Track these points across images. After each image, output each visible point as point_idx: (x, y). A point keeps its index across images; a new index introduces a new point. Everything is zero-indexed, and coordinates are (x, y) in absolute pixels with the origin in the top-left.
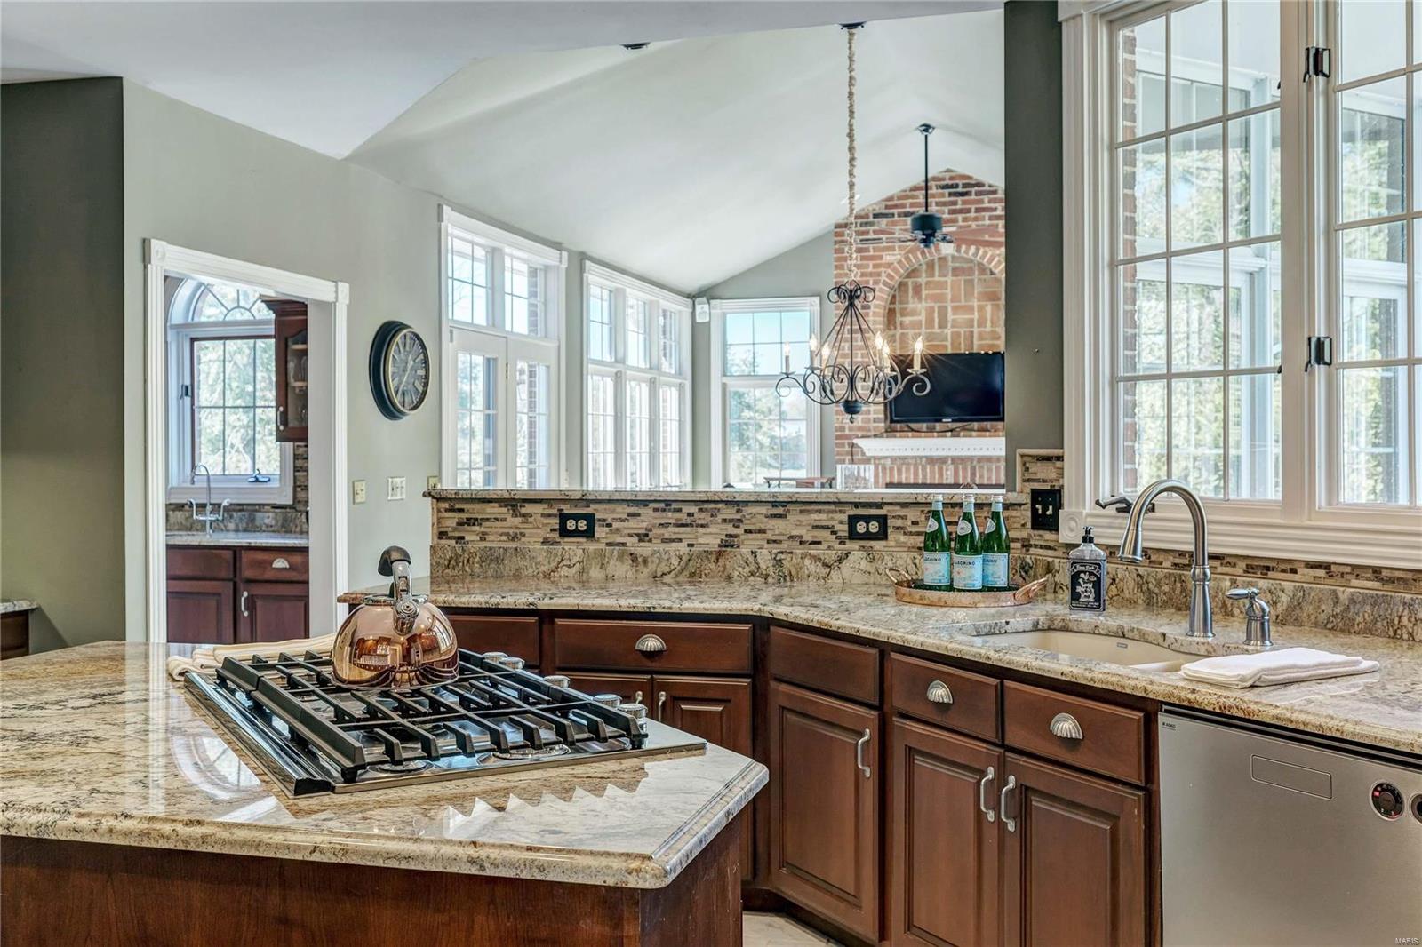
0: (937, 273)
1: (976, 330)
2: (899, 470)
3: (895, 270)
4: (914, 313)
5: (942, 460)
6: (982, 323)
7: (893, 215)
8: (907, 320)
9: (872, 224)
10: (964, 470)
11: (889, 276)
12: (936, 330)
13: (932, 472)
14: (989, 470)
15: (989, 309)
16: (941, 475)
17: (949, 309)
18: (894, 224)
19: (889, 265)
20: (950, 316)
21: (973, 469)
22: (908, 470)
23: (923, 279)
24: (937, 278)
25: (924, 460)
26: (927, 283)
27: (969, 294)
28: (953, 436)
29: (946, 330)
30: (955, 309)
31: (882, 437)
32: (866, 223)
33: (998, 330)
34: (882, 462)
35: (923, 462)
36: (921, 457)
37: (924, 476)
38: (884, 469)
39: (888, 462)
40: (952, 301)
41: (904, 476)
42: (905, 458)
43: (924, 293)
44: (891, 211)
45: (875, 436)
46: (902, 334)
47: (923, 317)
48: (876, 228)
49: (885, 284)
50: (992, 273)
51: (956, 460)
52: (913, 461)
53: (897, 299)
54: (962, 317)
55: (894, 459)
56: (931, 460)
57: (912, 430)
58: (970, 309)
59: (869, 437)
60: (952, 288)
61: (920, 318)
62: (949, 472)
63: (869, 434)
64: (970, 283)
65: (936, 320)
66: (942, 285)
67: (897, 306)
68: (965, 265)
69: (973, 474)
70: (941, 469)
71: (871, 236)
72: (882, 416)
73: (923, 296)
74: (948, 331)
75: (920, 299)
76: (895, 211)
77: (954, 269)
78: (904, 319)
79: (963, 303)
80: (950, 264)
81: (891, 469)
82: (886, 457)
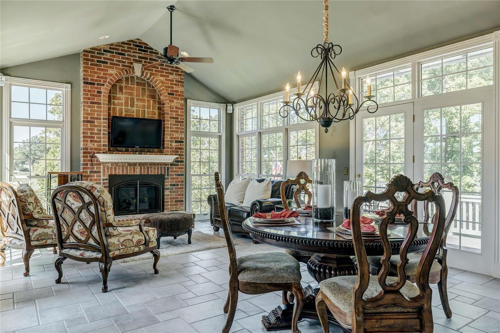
0: (130, 83)
1: (146, 110)
2: (115, 169)
3: (114, 77)
4: (119, 99)
5: (135, 164)
6: (149, 107)
7: (113, 52)
8: (116, 101)
9: (103, 54)
10: (144, 168)
11: (111, 79)
12: (129, 108)
13: (130, 169)
14: (155, 169)
15: (151, 102)
16: (134, 171)
17: (135, 99)
18: (114, 56)
19: (111, 75)
20: (136, 103)
21: (148, 168)
22: (119, 169)
23: (124, 84)
24: (130, 85)
25: (127, 164)
26: (125, 86)
27: (143, 95)
28: (139, 154)
29: (133, 108)
30: (137, 99)
31: (107, 153)
32: (100, 53)
33: (155, 111)
34: (107, 165)
35: (126, 165)
36: (125, 163)
37: (127, 172)
38: (108, 168)
39: (110, 165)
40: (136, 96)
41: (117, 172)
42: (117, 164)
43: (124, 91)
44: (112, 50)
45: (103, 153)
46: (114, 107)
47: (123, 101)
48: (104, 56)
49: (109, 83)
50: (153, 87)
51: (141, 164)
52: (121, 165)
53: (112, 91)
54: (140, 104)
55: (112, 164)
56: (130, 164)
57: (118, 151)
58: (143, 101)
59: (100, 153)
60: (136, 90)
61: (122, 101)
62: (138, 170)
63: (100, 152)
64: (144, 89)
65: (129, 104)
66: (132, 89)
67: (112, 95)
68: (142, 82)
69: (148, 170)
70: (134, 168)
71: (102, 60)
72: (107, 144)
73: (124, 92)
74: (135, 109)
75: (122, 93)
76: (114, 51)
77: (137, 83)
78: (114, 101)
79: (141, 98)
80: (136, 80)
81: (111, 168)
82: (109, 163)
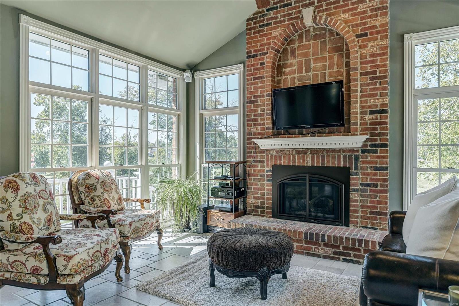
0: (304, 40)
1: (327, 71)
2: (280, 157)
3: (279, 40)
4: (291, 65)
5: (305, 151)
6: (331, 67)
7: (277, 7)
8: (287, 70)
9: (266, 15)
10: (318, 157)
11: (275, 44)
12: (304, 74)
13: (299, 158)
14: (334, 158)
15: (336, 57)
16: (304, 161)
17: (312, 60)
18: (278, 13)
19: (275, 37)
20: (312, 65)
21: (323, 156)
22: (284, 157)
23: (296, 45)
24: (304, 43)
25: (294, 151)
26: (299, 47)
27: (323, 50)
28: (311, 136)
29: (309, 74)
30: (315, 60)
31: (271, 138)
32: (263, 15)
33: (342, 70)
34: (271, 152)
35: (294, 153)
36: (292, 149)
37: (294, 162)
38: (272, 157)
39: (274, 153)
40: (313, 56)
41: (282, 161)
42: (282, 150)
43: (297, 53)
44: (276, 6)
45: (267, 138)
46: (285, 78)
47: (296, 68)
48: (268, 17)
49: (273, 48)
50: (338, 34)
51: (314, 152)
52: (287, 152)
53: (282, 58)
54: (319, 65)
55: (277, 151)
56: (299, 151)
57: (290, 134)
58: (324, 59)
59: (264, 138)
60: (313, 47)
61: (294, 68)
62: (308, 159)
63: (264, 136)
64: (324, 43)
65: (304, 68)
66: (307, 47)
67: (282, 63)
68: (321, 32)
69: (323, 160)
70: (304, 157)
71: (266, 22)
72: (271, 126)
73: (297, 55)
74: (311, 74)
75: (295, 57)
76: (278, 5)
77: (315, 36)
78: (285, 70)
79: (320, 56)
80: (312, 33)
81: (276, 157)
82: (273, 150)
